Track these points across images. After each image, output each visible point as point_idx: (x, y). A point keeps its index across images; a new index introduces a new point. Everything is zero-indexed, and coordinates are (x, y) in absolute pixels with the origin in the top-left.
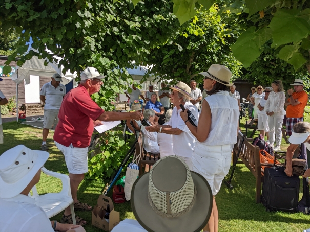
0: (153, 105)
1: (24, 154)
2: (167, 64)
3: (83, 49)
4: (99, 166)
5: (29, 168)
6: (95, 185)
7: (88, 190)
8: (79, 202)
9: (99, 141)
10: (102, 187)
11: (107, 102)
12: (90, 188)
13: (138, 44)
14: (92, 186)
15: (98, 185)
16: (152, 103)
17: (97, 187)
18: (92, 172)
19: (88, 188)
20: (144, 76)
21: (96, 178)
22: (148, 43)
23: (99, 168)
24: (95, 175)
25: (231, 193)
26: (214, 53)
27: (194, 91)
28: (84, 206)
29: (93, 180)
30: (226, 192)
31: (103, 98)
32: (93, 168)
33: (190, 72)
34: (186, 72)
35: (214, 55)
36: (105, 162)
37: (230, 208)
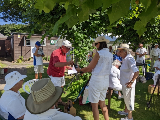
0: (118, 57)
1: (16, 74)
2: (127, 35)
3: (72, 30)
4: (78, 86)
5: (16, 80)
6: (75, 95)
7: (70, 97)
8: (62, 101)
9: (79, 74)
10: (77, 97)
11: (83, 55)
12: (72, 96)
13: (100, 25)
14: (73, 95)
15: (76, 95)
16: (118, 56)
17: (75, 96)
18: (74, 89)
19: (71, 96)
20: (115, 42)
21: (76, 92)
22: (104, 24)
23: (77, 87)
24: (75, 90)
25: (147, 110)
26: (156, 26)
27: (141, 49)
28: (64, 104)
29: (75, 92)
30: (144, 109)
31: (80, 53)
32: (75, 87)
33: (142, 39)
34: (139, 39)
35: (156, 28)
36: (80, 85)
37: (142, 118)
